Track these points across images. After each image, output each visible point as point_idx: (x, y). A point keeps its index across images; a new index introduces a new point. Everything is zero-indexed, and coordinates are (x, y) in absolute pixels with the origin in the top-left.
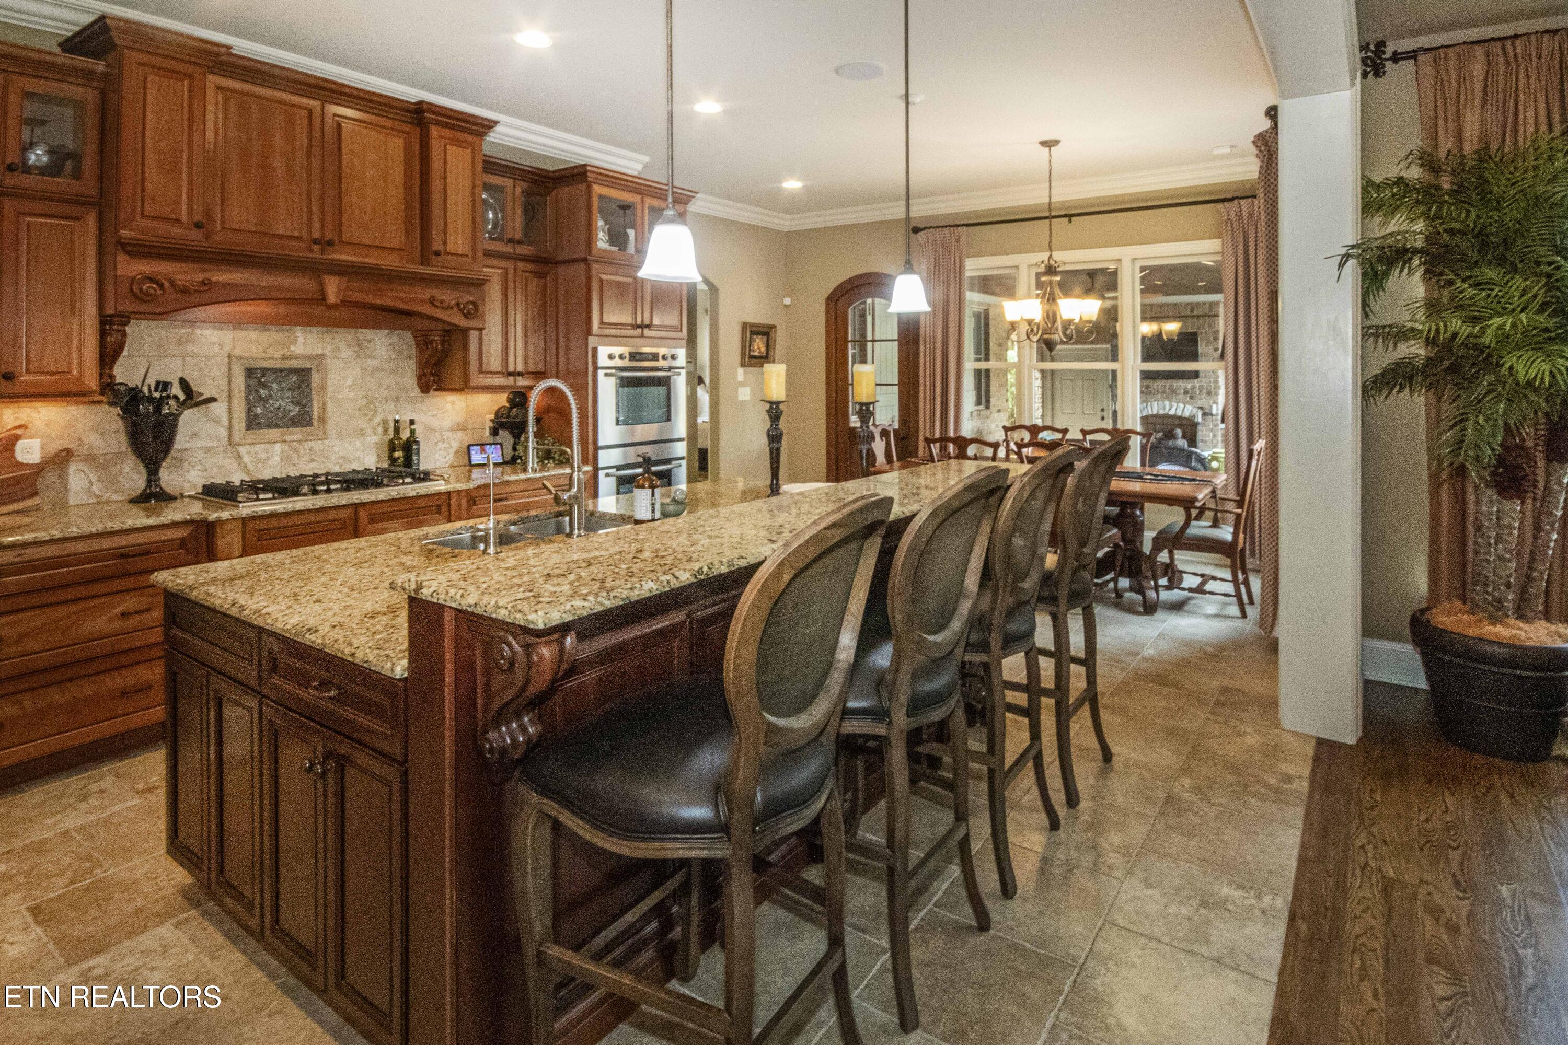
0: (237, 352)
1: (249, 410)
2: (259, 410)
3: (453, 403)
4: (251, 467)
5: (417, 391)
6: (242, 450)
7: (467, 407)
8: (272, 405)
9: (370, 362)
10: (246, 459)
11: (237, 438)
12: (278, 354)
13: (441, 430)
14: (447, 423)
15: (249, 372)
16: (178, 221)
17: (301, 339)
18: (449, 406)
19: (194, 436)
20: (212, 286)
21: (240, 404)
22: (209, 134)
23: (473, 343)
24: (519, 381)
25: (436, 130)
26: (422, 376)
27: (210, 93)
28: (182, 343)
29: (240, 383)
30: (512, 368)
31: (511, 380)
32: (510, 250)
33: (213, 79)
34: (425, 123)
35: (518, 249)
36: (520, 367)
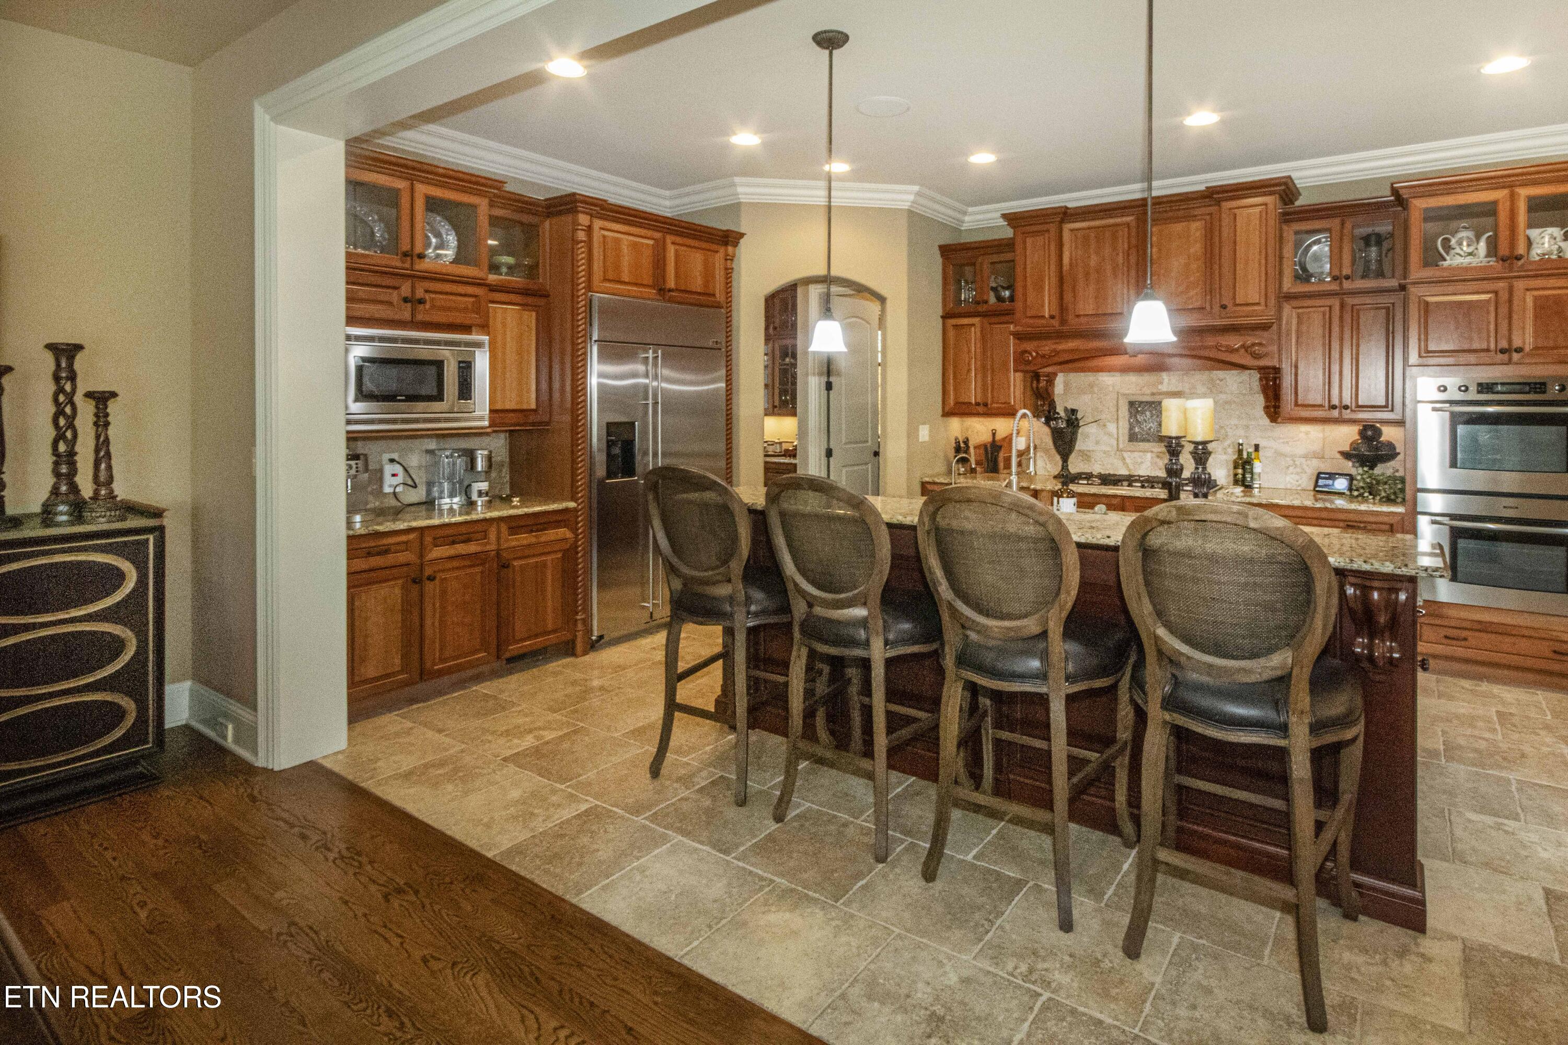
0: (1122, 391)
1: (1131, 428)
2: (1137, 430)
3: (1307, 433)
4: (1131, 467)
5: (1266, 421)
6: (1126, 455)
7: (1324, 439)
8: (1146, 426)
9: (1223, 396)
10: (1128, 461)
11: (1121, 446)
12: (1148, 392)
13: (1293, 457)
14: (1300, 450)
15: (1131, 404)
16: (1043, 317)
17: (1166, 381)
18: (1302, 435)
19: (1097, 443)
20: (1057, 353)
21: (1124, 425)
22: (1066, 260)
23: (1287, 381)
24: (1347, 414)
25: (1226, 205)
26: (1266, 408)
27: (1066, 235)
28: (1091, 386)
29: (1124, 411)
30: (1335, 401)
31: (1335, 413)
32: (1335, 287)
33: (1068, 226)
34: (1218, 202)
35: (1347, 285)
36: (1347, 400)
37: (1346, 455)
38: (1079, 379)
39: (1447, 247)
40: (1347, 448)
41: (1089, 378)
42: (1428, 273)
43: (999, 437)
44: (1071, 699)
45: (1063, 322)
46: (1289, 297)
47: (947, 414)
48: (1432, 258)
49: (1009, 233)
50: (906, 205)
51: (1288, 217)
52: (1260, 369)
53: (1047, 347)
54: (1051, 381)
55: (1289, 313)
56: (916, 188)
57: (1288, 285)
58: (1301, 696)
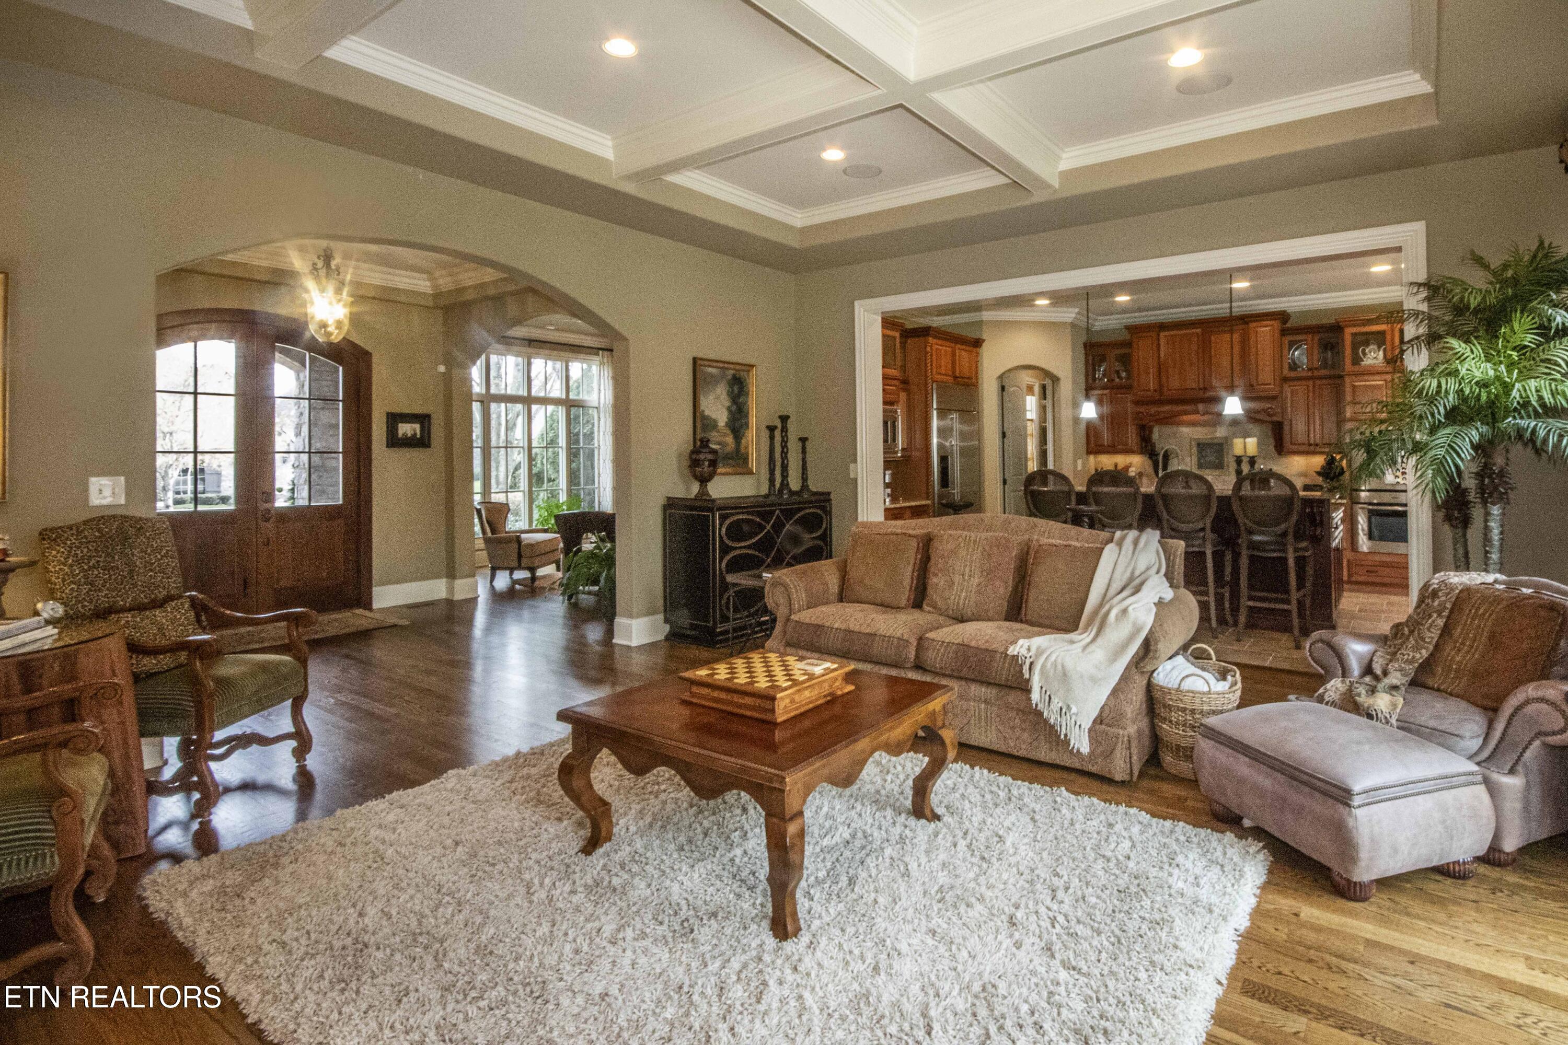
0: (1193, 437)
1: (1199, 461)
2: (1202, 461)
8: (1208, 459)
12: (1209, 437)
14: (1294, 471)
15: (1199, 445)
16: (1149, 391)
20: (1159, 413)
21: (1195, 458)
22: (1162, 355)
23: (1286, 428)
24: (1318, 449)
25: (1253, 325)
26: (1276, 447)
27: (1163, 341)
28: (1174, 434)
29: (1195, 450)
30: (1312, 441)
31: (1312, 448)
32: (1310, 374)
33: (1162, 334)
34: (1247, 323)
35: (1316, 373)
36: (1318, 441)
37: (1319, 473)
38: (1168, 430)
39: (1364, 354)
40: (1318, 469)
41: (1174, 429)
42: (1356, 368)
43: (1119, 468)
44: (1213, 553)
45: (1161, 394)
46: (1285, 380)
47: (1089, 452)
48: (1357, 360)
49: (1128, 337)
50: (1070, 320)
51: (1284, 332)
52: (1272, 423)
53: (1153, 410)
54: (1151, 432)
55: (1287, 390)
56: (1077, 310)
57: (1286, 372)
58: (1290, 537)
